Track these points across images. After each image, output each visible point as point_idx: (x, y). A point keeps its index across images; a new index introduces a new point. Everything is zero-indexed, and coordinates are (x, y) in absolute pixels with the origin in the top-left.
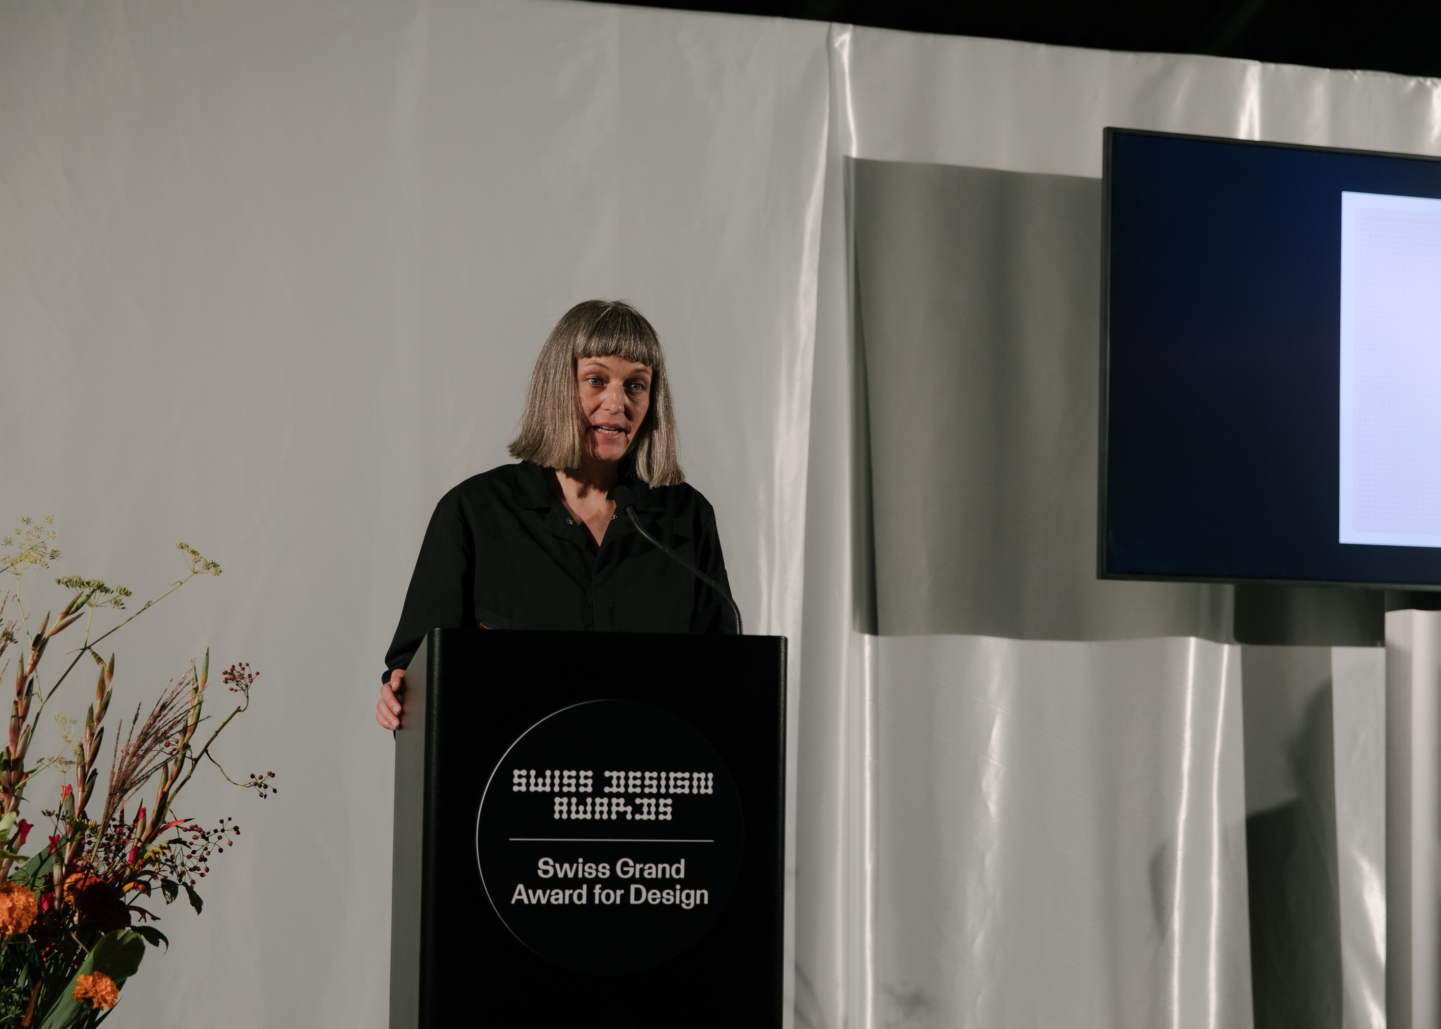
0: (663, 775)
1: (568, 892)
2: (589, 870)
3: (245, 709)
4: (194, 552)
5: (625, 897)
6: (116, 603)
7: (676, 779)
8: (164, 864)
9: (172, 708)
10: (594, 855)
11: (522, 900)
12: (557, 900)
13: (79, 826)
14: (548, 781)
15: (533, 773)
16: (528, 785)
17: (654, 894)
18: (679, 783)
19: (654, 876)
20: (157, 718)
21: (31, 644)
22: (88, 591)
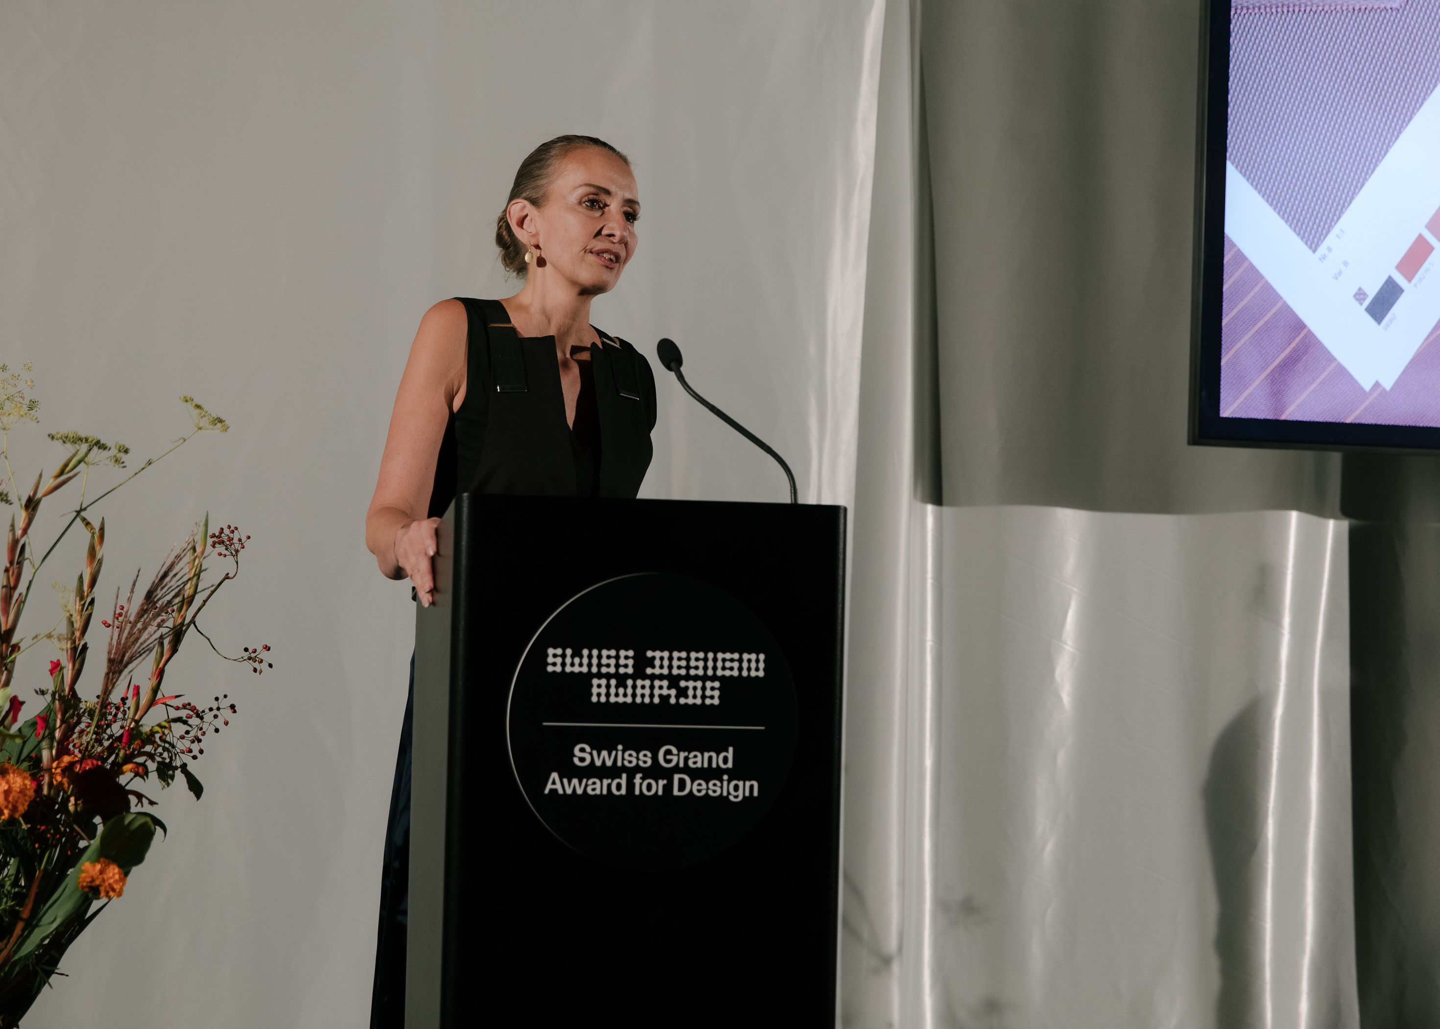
0: (711, 655)
1: (606, 782)
2: (629, 758)
3: (234, 576)
4: (198, 407)
5: (668, 788)
6: (116, 461)
7: (724, 660)
8: (160, 745)
9: (175, 575)
10: (635, 742)
11: (556, 790)
12: (594, 790)
13: (69, 704)
14: (585, 661)
15: (569, 652)
16: (563, 665)
17: (700, 785)
18: (728, 664)
19: (699, 765)
20: (158, 585)
21: (23, 504)
22: (84, 447)
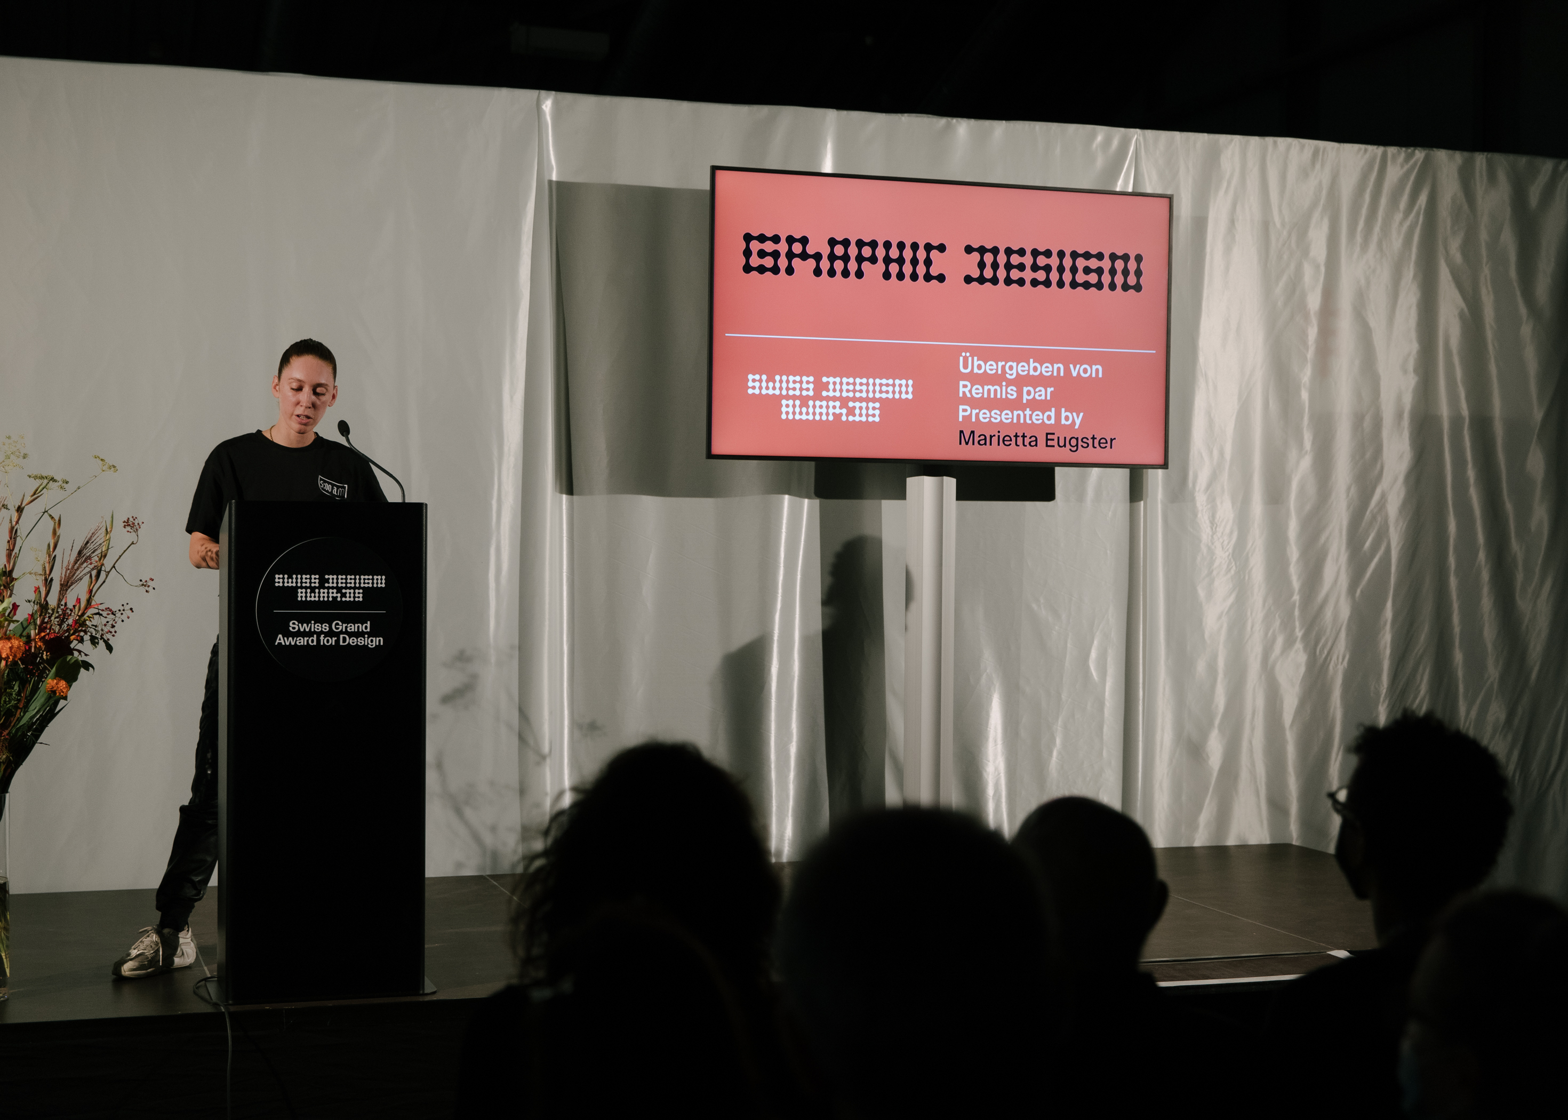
0: (358, 577)
1: (306, 639)
2: (317, 627)
3: (137, 542)
4: (102, 460)
5: (337, 641)
6: (61, 487)
7: (364, 579)
8: (91, 628)
9: (92, 542)
10: (320, 619)
11: (281, 643)
12: (300, 643)
13: (44, 607)
14: (294, 580)
15: (286, 576)
16: (283, 582)
17: (353, 640)
18: (366, 581)
19: (353, 630)
20: (84, 548)
21: (16, 508)
22: (46, 481)
